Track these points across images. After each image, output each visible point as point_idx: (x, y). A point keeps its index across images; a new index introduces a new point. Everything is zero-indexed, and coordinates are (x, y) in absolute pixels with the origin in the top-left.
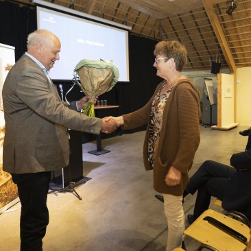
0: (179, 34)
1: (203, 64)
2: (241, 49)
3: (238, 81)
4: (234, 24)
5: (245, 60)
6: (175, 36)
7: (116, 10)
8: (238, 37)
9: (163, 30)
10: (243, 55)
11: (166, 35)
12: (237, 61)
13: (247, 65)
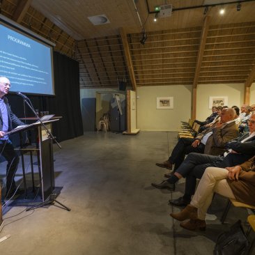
0: (93, 56)
1: (110, 82)
2: (142, 72)
3: (138, 97)
4: (140, 52)
5: (144, 81)
6: (89, 56)
7: (42, 25)
8: (141, 63)
9: (79, 50)
10: (143, 77)
11: (81, 55)
12: (137, 81)
13: (144, 85)
